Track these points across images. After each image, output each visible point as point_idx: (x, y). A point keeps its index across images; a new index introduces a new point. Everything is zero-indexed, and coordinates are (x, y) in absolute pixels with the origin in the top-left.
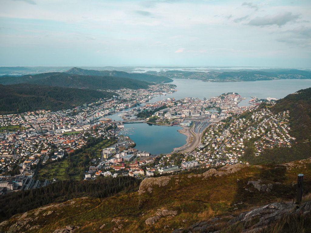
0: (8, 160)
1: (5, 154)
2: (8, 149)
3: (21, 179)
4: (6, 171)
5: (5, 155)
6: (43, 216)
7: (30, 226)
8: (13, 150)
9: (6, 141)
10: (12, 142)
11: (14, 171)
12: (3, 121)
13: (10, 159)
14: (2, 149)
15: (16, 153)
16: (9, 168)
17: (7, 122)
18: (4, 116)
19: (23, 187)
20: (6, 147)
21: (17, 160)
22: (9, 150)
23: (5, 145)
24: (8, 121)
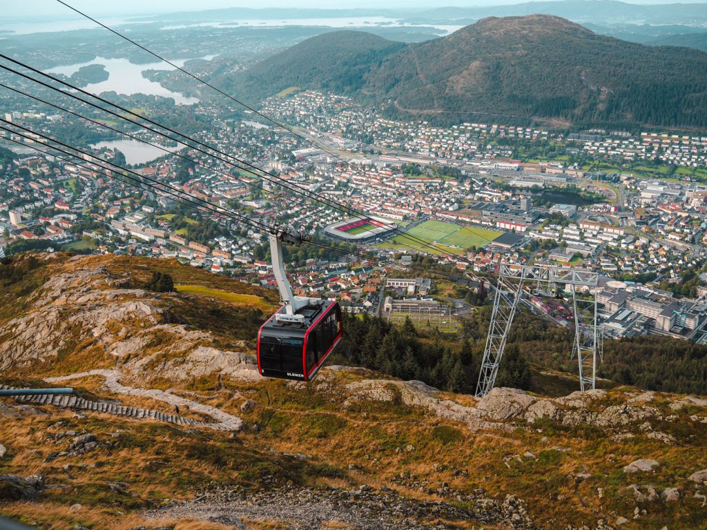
0: (675, 254)
1: (673, 237)
2: (683, 227)
3: (696, 312)
4: (664, 280)
5: (671, 241)
6: (690, 420)
7: (650, 427)
8: (694, 233)
9: (682, 205)
10: (698, 212)
11: (685, 285)
12: (687, 151)
13: (680, 254)
14: (669, 223)
15: (699, 243)
16: (672, 276)
17: (696, 157)
18: (695, 140)
19: (694, 333)
20: (679, 221)
21: (698, 260)
22: (685, 230)
23: (679, 214)
24: (699, 154)
